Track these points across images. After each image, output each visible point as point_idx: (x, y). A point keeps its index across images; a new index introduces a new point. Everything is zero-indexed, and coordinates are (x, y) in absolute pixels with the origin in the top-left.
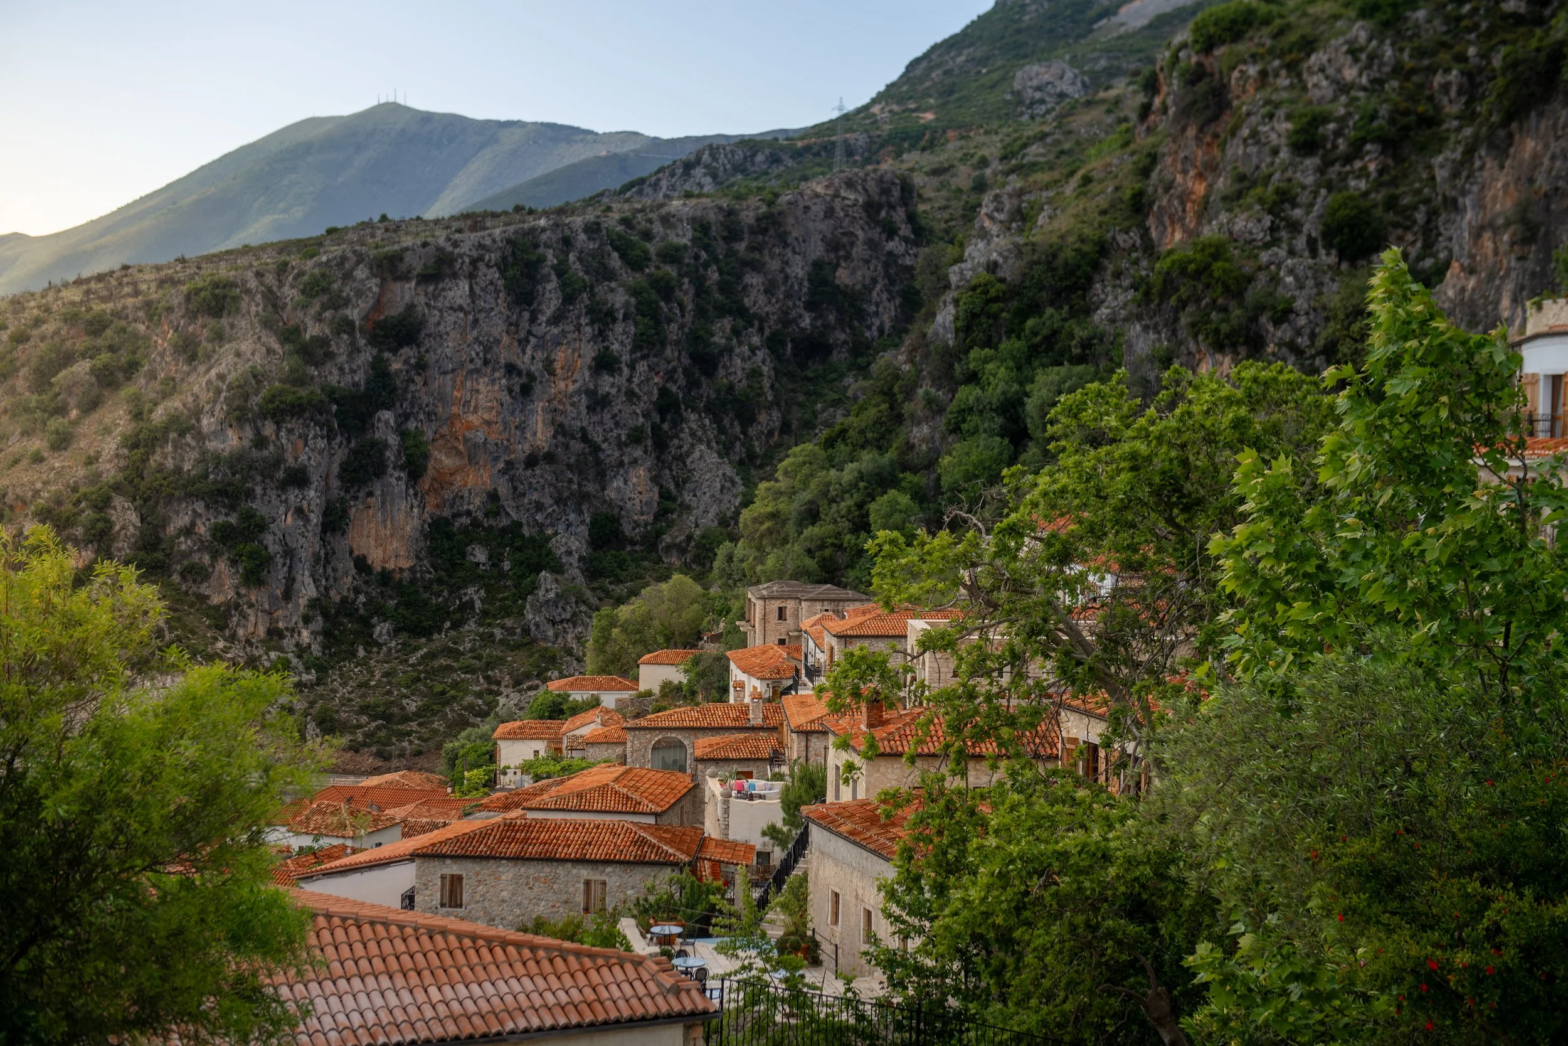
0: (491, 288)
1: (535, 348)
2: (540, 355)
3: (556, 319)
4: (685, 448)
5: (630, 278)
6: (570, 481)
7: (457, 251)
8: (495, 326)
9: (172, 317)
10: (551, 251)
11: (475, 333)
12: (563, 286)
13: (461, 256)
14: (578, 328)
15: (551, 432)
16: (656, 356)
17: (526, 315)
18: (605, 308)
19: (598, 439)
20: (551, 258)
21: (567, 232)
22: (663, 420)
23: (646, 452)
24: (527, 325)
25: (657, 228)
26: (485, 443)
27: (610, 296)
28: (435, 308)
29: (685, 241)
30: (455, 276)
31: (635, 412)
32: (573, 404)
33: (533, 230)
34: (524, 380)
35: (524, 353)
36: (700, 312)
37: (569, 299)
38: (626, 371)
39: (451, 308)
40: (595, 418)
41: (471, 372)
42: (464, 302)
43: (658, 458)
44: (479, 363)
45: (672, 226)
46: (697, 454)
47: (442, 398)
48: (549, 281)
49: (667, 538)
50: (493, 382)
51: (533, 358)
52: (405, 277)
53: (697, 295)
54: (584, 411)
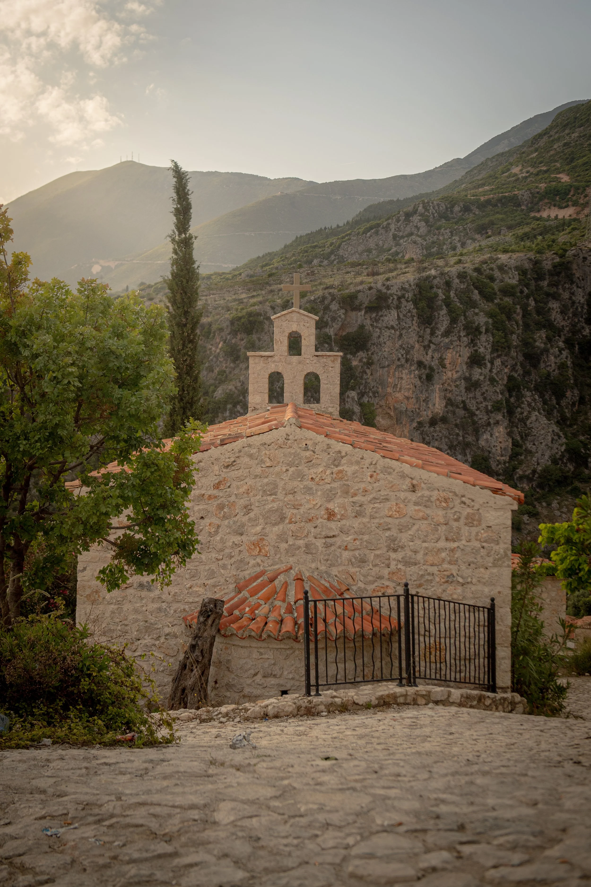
0: (409, 314)
1: (434, 351)
2: (437, 355)
3: (447, 333)
4: (525, 414)
5: (488, 306)
6: (458, 435)
7: (389, 292)
8: (412, 338)
9: (222, 334)
10: (440, 291)
11: (400, 342)
12: (450, 312)
13: (391, 295)
14: (459, 338)
15: (444, 403)
16: (506, 356)
17: (428, 331)
18: (474, 326)
19: (473, 408)
20: (442, 296)
21: (447, 278)
22: (511, 396)
23: (504, 416)
24: (428, 337)
25: (497, 274)
26: (406, 411)
27: (476, 318)
28: (377, 327)
29: (514, 282)
30: (388, 307)
31: (496, 391)
32: (457, 386)
33: (428, 277)
34: (427, 371)
35: (427, 354)
36: (526, 326)
37: (454, 321)
38: (489, 365)
39: (387, 327)
40: (471, 395)
41: (398, 366)
42: (394, 323)
43: (510, 420)
44: (403, 361)
45: (506, 272)
46: (533, 418)
47: (382, 383)
48: (442, 309)
49: (520, 472)
50: (410, 372)
51: (433, 357)
52: (358, 309)
53: (524, 316)
54: (464, 391)
